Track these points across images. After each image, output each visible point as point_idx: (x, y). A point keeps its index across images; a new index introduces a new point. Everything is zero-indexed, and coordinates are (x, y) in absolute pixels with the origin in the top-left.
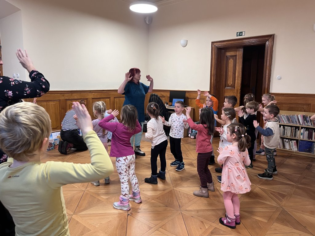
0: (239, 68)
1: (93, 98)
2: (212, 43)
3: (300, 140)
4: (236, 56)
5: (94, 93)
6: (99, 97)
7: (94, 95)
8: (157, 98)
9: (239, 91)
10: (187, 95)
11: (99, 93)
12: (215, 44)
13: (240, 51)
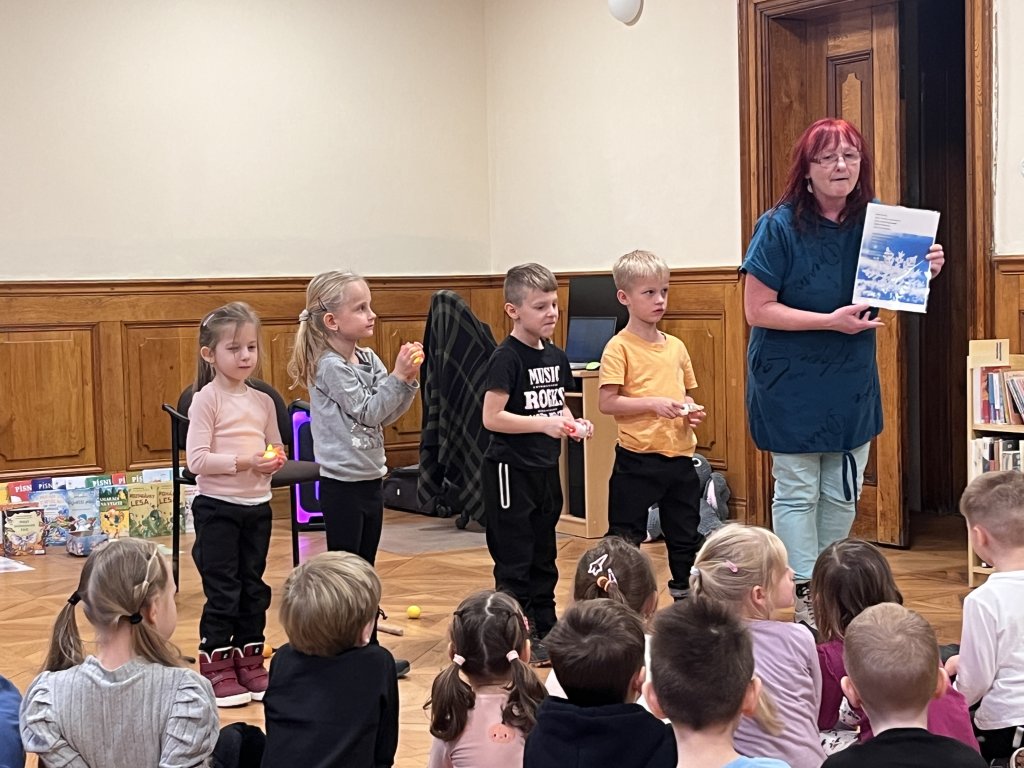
0: (886, 126)
1: (127, 324)
4: (867, 55)
5: (134, 298)
6: (162, 317)
7: (133, 306)
8: (457, 317)
11: (165, 299)
13: (883, 26)
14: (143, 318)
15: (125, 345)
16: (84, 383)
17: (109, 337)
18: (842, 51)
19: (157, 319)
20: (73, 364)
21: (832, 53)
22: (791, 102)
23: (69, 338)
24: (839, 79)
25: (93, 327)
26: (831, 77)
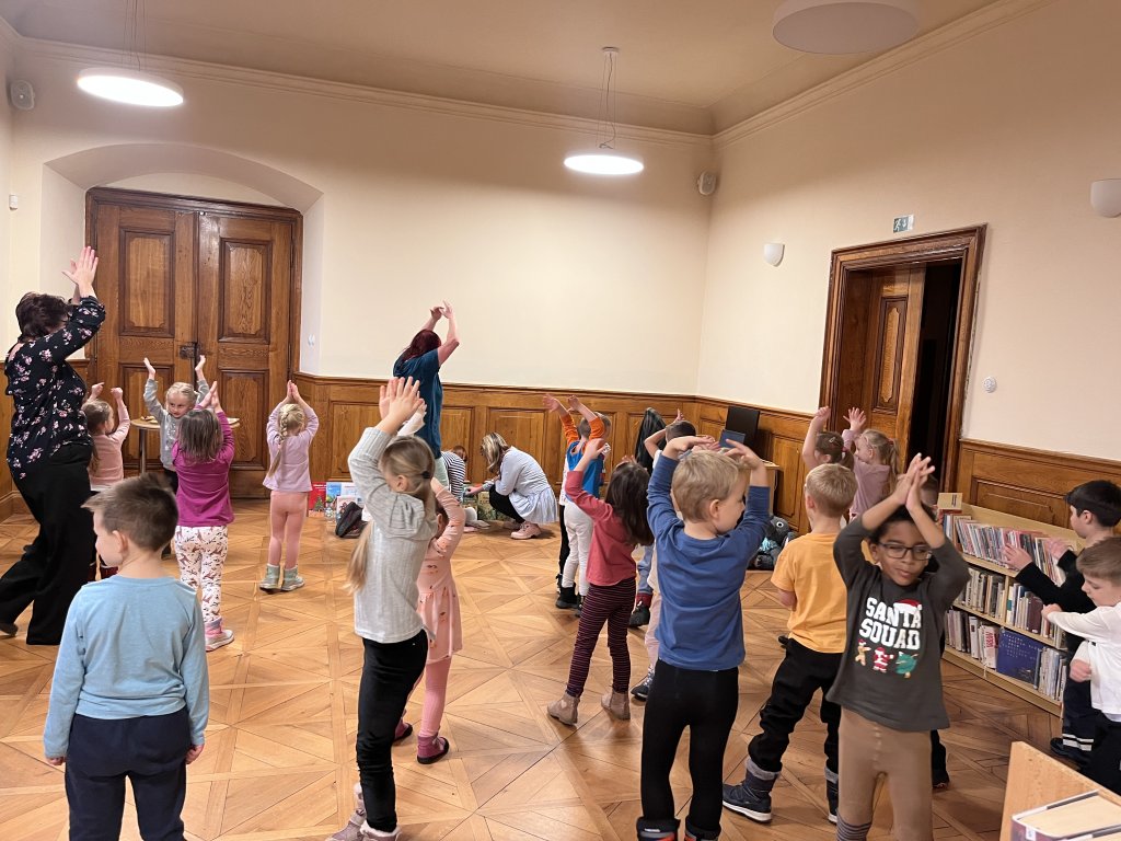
0: (911, 343)
1: (490, 408)
2: (835, 253)
3: (1006, 628)
4: (905, 299)
9: (907, 426)
10: (763, 422)
12: (842, 258)
13: (916, 281)
14: (499, 406)
15: (489, 417)
16: (465, 436)
17: (480, 414)
18: (889, 294)
19: (506, 406)
20: (460, 427)
21: (886, 294)
22: (857, 322)
23: (459, 413)
24: (888, 310)
25: (472, 408)
26: (883, 310)
